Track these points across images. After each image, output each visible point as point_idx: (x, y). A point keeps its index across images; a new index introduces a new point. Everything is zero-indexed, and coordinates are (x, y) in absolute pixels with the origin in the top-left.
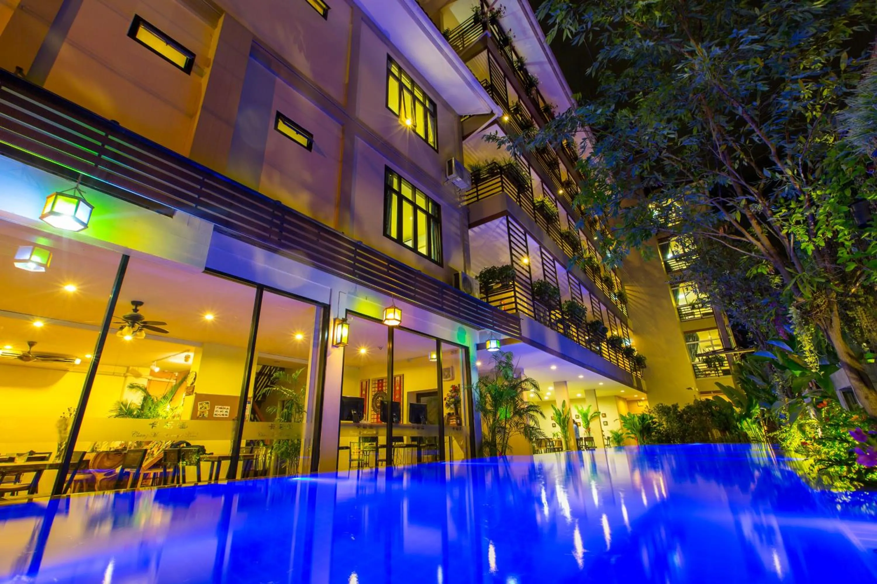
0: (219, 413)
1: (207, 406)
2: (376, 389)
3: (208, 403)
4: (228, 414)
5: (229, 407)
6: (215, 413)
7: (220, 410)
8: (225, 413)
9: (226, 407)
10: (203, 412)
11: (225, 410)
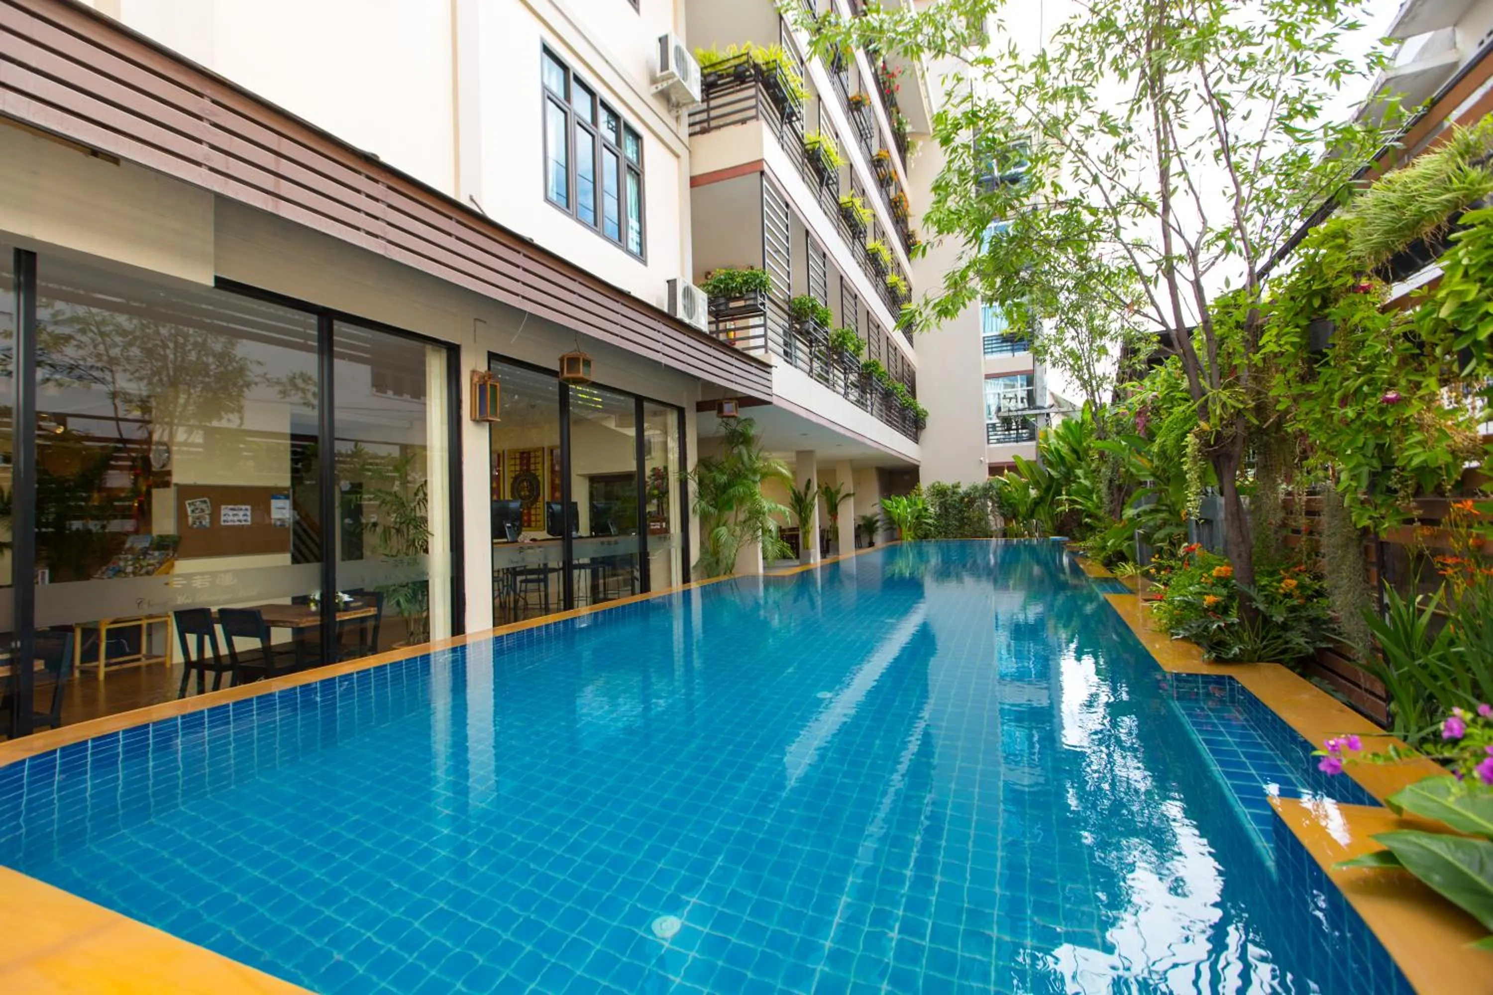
0: (231, 518)
1: (204, 506)
2: (518, 468)
3: (205, 502)
4: (249, 519)
5: (249, 507)
6: (223, 518)
7: (231, 513)
8: (241, 518)
9: (244, 507)
10: (198, 518)
11: (241, 513)
